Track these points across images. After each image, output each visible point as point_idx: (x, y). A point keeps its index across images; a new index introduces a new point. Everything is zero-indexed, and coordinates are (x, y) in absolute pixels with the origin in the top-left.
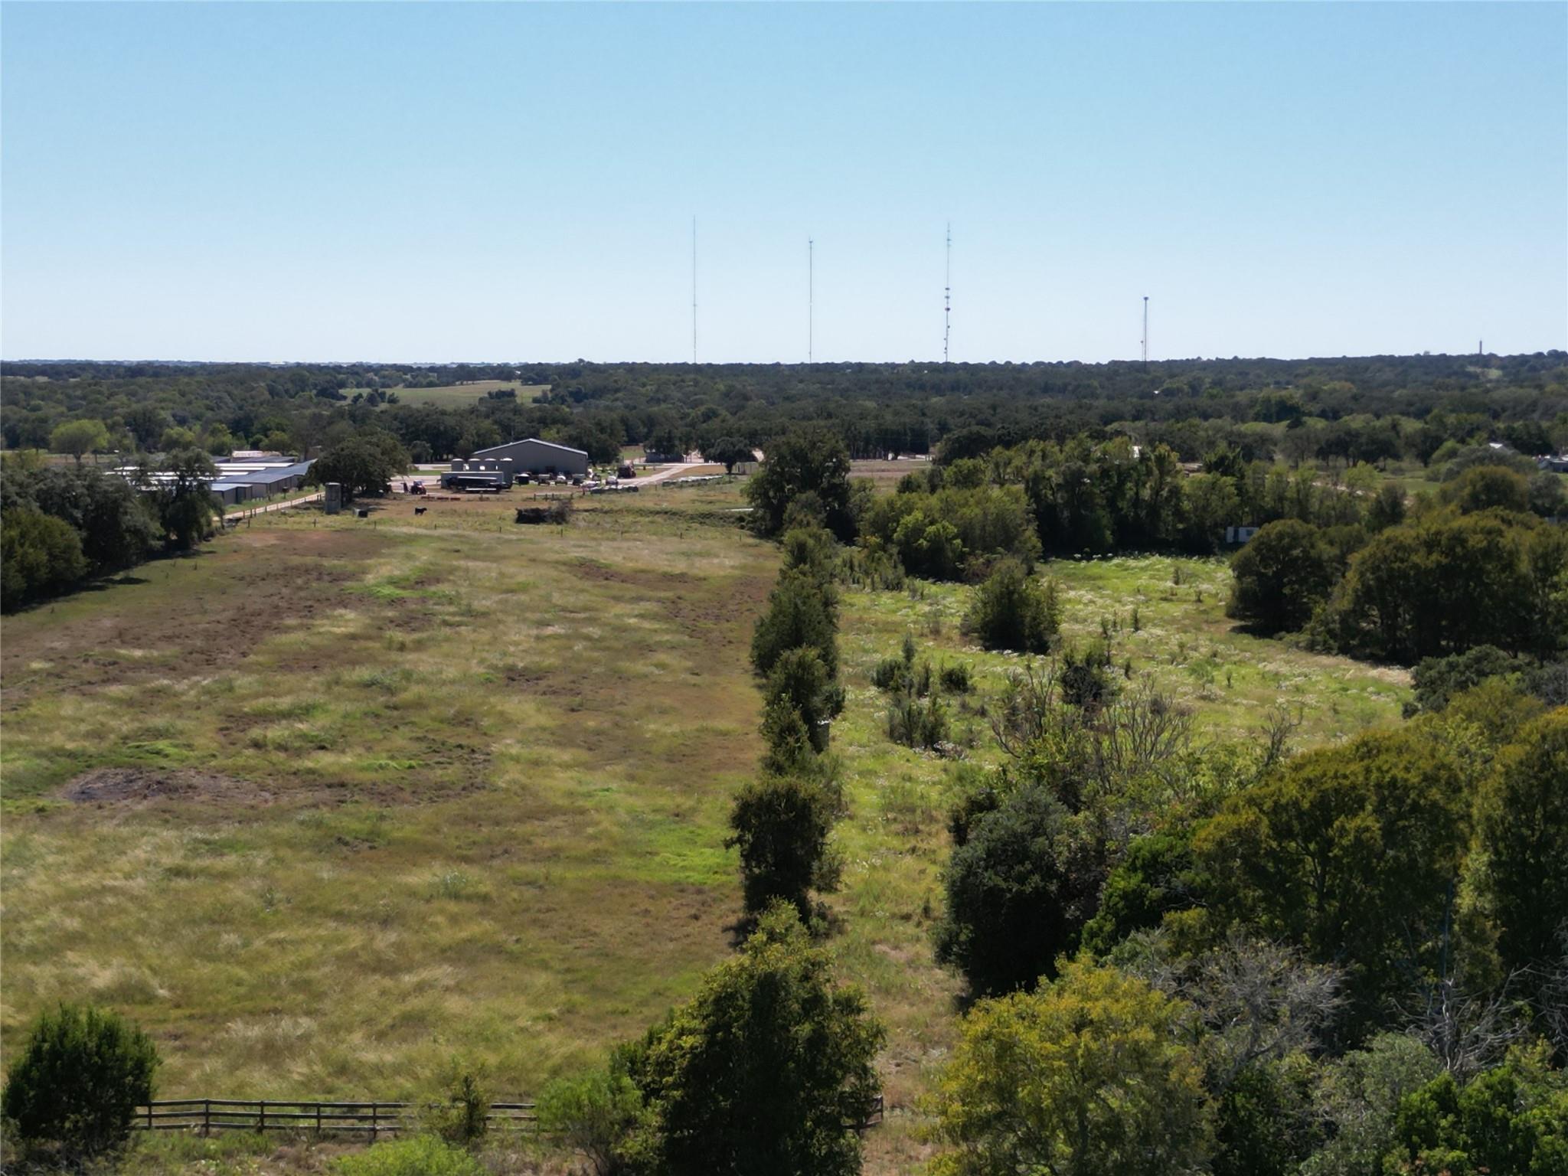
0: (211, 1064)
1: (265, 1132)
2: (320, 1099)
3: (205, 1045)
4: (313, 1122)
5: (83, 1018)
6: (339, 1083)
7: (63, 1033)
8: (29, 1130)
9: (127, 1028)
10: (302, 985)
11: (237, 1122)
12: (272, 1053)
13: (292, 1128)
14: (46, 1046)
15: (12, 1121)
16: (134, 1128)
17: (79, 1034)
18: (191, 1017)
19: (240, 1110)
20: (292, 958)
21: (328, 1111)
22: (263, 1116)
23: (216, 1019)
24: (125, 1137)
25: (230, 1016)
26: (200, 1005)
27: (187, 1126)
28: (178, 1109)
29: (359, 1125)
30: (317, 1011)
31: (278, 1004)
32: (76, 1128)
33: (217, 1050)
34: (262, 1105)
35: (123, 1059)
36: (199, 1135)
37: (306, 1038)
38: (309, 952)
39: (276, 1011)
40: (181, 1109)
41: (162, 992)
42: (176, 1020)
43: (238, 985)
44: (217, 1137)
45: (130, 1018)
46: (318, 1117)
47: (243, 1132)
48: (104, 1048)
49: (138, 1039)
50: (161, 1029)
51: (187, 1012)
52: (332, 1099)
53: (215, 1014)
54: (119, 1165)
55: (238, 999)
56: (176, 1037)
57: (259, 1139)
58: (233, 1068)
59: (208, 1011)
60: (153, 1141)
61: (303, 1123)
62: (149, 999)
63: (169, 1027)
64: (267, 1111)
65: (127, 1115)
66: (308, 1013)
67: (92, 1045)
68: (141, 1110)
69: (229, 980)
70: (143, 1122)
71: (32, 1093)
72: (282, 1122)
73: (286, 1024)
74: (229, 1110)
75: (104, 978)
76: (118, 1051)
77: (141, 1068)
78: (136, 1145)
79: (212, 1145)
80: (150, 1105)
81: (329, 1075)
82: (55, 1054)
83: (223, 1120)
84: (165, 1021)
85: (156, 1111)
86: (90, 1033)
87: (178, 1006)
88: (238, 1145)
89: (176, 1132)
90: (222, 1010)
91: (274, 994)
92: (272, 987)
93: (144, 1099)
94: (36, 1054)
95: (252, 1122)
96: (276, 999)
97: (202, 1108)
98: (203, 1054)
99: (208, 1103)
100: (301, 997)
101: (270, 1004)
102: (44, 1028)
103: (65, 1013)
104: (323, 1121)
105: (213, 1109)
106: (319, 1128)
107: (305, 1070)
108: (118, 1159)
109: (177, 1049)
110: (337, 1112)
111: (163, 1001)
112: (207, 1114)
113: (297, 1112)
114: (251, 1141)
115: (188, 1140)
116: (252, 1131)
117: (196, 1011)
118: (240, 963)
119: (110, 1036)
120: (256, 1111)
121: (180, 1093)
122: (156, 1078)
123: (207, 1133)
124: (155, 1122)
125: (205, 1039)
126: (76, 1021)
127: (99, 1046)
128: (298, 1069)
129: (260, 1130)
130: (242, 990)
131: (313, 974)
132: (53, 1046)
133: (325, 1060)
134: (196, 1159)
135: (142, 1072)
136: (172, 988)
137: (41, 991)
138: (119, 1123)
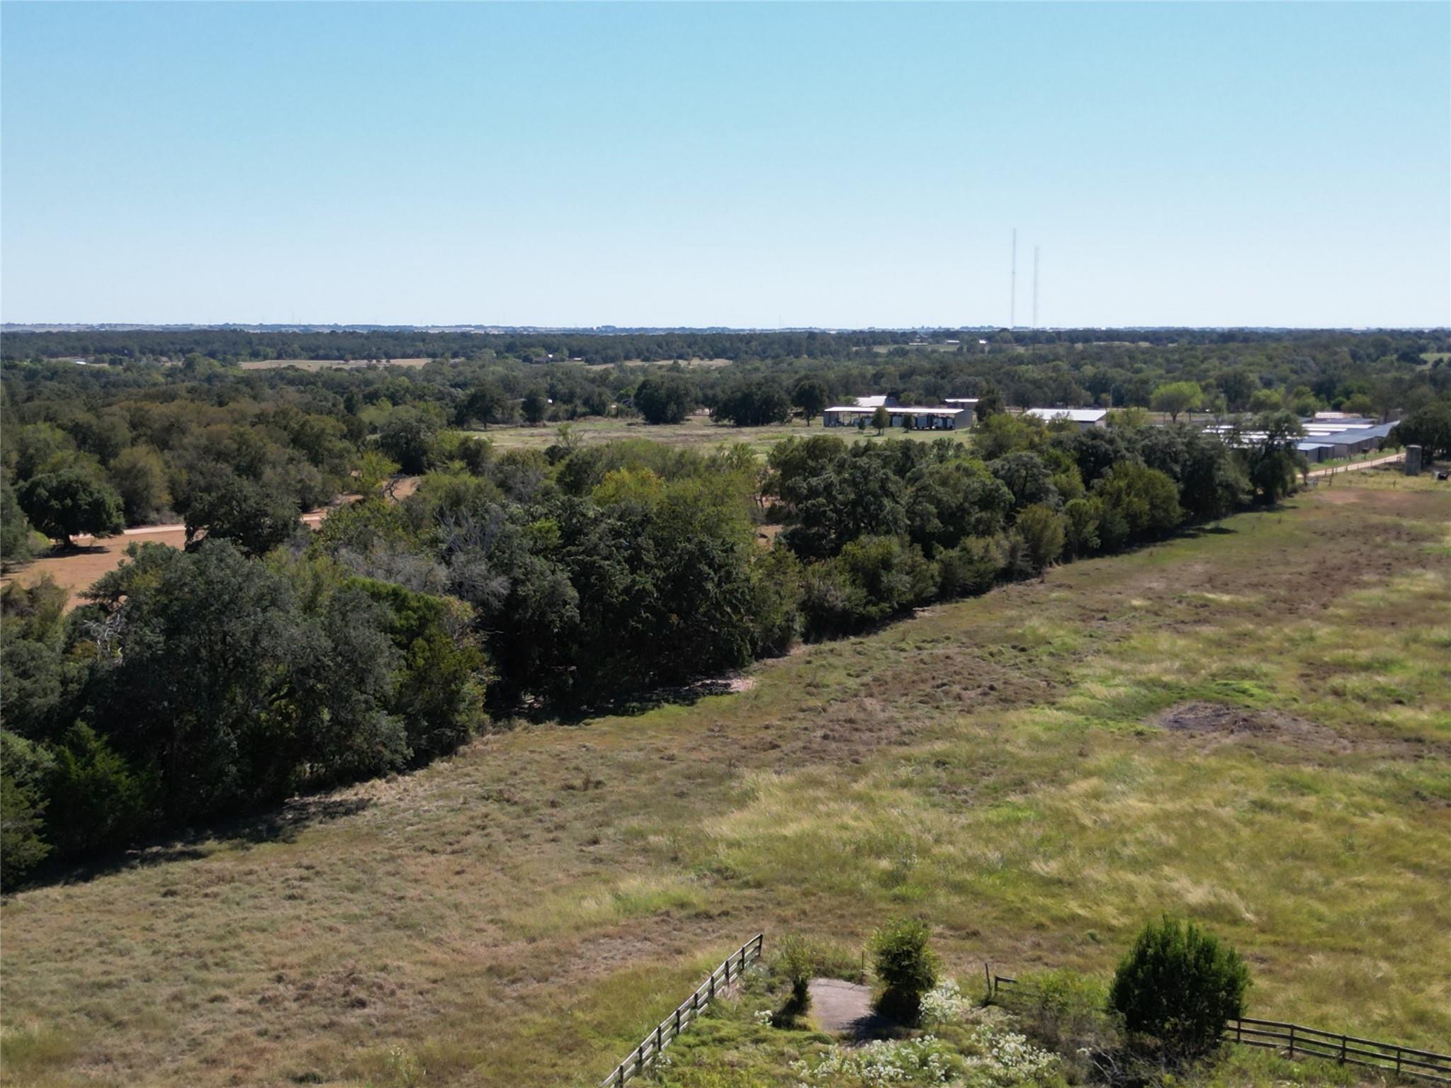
0: (1294, 992)
1: (1346, 1065)
2: (1400, 1043)
3: (1288, 973)
4: (1393, 1065)
5: (1184, 928)
6: (1418, 1031)
7: (1165, 943)
8: (1134, 1024)
9: (1223, 947)
10: (1383, 931)
11: (1320, 1050)
12: (1353, 990)
13: (1373, 1066)
14: (1150, 951)
15: (1120, 1014)
16: (1225, 1039)
17: (1180, 946)
18: (1275, 944)
19: (1322, 1040)
20: (1373, 902)
21: (1407, 1056)
22: (1344, 1050)
23: (1300, 950)
24: (1216, 1046)
25: (1311, 949)
26: (1284, 933)
27: (1274, 1046)
28: (1264, 1029)
29: (1438, 1075)
30: (1394, 957)
31: (1358, 945)
32: (1175, 1029)
33: (1299, 978)
34: (1344, 1039)
35: (1217, 974)
36: (1283, 1056)
37: (1385, 981)
38: (1389, 897)
39: (1356, 951)
40: (1268, 1029)
41: (1249, 916)
42: (1262, 944)
43: (1320, 920)
44: (1300, 1061)
45: (1224, 937)
46: (1399, 1061)
47: (1325, 1061)
48: (1202, 961)
49: (1232, 958)
50: (1249, 951)
51: (1273, 938)
52: (1410, 1045)
53: (1298, 945)
54: (1213, 1071)
55: (1319, 934)
56: (1262, 960)
57: (1340, 1071)
58: (1319, 1001)
59: (1291, 940)
60: (1241, 1055)
61: (1384, 1064)
62: (1236, 921)
63: (1256, 950)
64: (1349, 1045)
65: (1220, 1027)
66: (1387, 958)
67: (1191, 957)
68: (1232, 1024)
69: (1312, 914)
70: (1233, 1036)
71: (1136, 992)
72: (1363, 1059)
73: (1365, 964)
74: (1312, 1038)
75: (1197, 895)
76: (1214, 966)
77: (1233, 985)
78: (1227, 1056)
79: (1296, 1069)
80: (1240, 1020)
81: (1410, 1020)
82: (1159, 960)
83: (1305, 1046)
84: (1252, 943)
85: (1245, 1027)
86: (1189, 946)
87: (1263, 931)
88: (1319, 1072)
89: (1263, 1049)
90: (1305, 942)
91: (1354, 935)
92: (1352, 927)
93: (1235, 1013)
94: (1141, 957)
95: (1333, 1053)
96: (1358, 939)
97: (1287, 1032)
98: (1287, 981)
99: (1293, 1028)
100: (1380, 941)
101: (1350, 943)
102: (1149, 935)
103: (1167, 925)
104: (1403, 1065)
105: (1297, 1034)
106: (1398, 1071)
107: (1385, 1012)
108: (1212, 1065)
109: (1262, 972)
110: (1416, 1059)
111: (1249, 924)
112: (1292, 1038)
113: (1378, 1052)
114: (1333, 1071)
115: (1273, 1058)
116: (1333, 1062)
117: (1281, 938)
118: (1323, 900)
119: (1207, 951)
120: (1339, 1043)
121: (1267, 1014)
122: (1246, 998)
123: (1291, 1056)
124: (1243, 1037)
125: (1289, 966)
126: (1177, 933)
127: (1197, 959)
128: (1378, 1012)
129: (1342, 1062)
130: (1323, 926)
131: (1391, 921)
132: (1156, 953)
133: (1405, 1005)
134: (1280, 1078)
135: (1234, 989)
136: (1257, 913)
137: (1142, 901)
138: (1212, 1032)
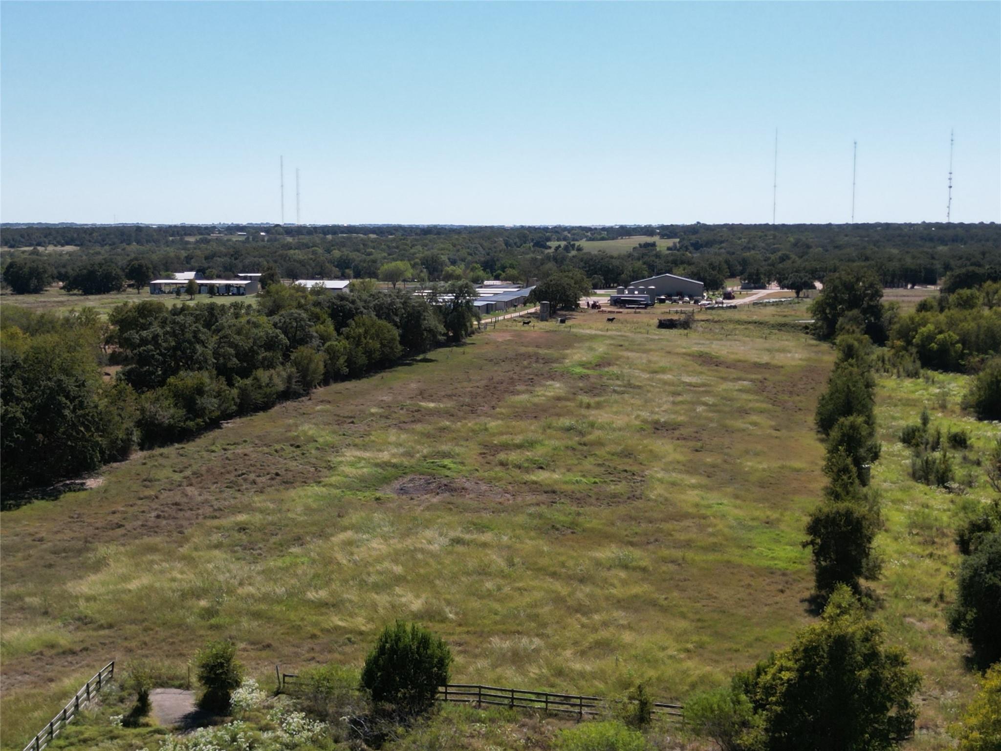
0: (481, 663)
1: (514, 708)
2: (547, 690)
3: (478, 651)
4: (543, 705)
5: (409, 628)
6: (558, 681)
7: (398, 639)
8: (377, 696)
9: (434, 638)
10: (534, 617)
11: (497, 700)
12: (517, 659)
13: (531, 708)
14: (388, 645)
15: (368, 690)
16: (437, 700)
17: (407, 640)
18: (468, 632)
19: (499, 694)
20: (528, 599)
21: (551, 699)
22: (513, 699)
23: (483, 635)
24: (432, 705)
25: (491, 633)
26: (473, 625)
27: (468, 701)
28: (462, 690)
29: (571, 709)
30: (543, 634)
31: (519, 628)
32: (405, 698)
33: (484, 655)
34: (513, 691)
35: (431, 657)
36: (475, 707)
37: (537, 651)
38: (538, 595)
39: (519, 633)
40: (466, 690)
41: (451, 616)
42: (460, 634)
43: (496, 614)
44: (485, 709)
45: (435, 631)
46: (547, 702)
47: (501, 707)
48: (421, 649)
49: (440, 645)
50: (451, 639)
51: (465, 629)
52: (554, 691)
53: (482, 632)
54: (430, 723)
55: (496, 623)
56: (460, 645)
57: (511, 713)
58: (494, 666)
59: (478, 629)
60: (448, 709)
61: (537, 705)
62: (444, 620)
63: (456, 638)
64: (516, 695)
65: (434, 692)
66: (537, 635)
67: (414, 647)
68: (441, 689)
69: (490, 611)
70: (443, 697)
71: (379, 674)
72: (524, 703)
73: (525, 641)
74: (493, 693)
75: (417, 605)
76: (429, 652)
77: (442, 663)
78: (439, 711)
79: (483, 714)
80: (446, 686)
81: (552, 675)
82: (393, 650)
83: (489, 699)
84: (453, 634)
85: (450, 690)
86: (413, 639)
87: (460, 625)
88: (498, 715)
89: (462, 703)
90: (486, 630)
91: (517, 622)
92: (516, 617)
93: (443, 682)
94: (382, 650)
95: (506, 701)
96: (518, 625)
97: (477, 691)
98: (476, 656)
99: (480, 687)
100: (533, 625)
101: (514, 628)
102: (387, 635)
103: (399, 626)
104: (549, 705)
105: (483, 691)
106: (546, 709)
107: (537, 671)
108: (429, 718)
109: (460, 652)
110: (557, 700)
111: (451, 621)
112: (480, 695)
113: (533, 697)
114: (506, 713)
115: (468, 709)
116: (506, 707)
117: (471, 629)
118: (498, 600)
119: (425, 642)
120: (509, 695)
121: (463, 680)
122: (451, 670)
123: (480, 706)
124: (449, 697)
125: (477, 647)
126: (405, 631)
127: (418, 648)
128: (534, 671)
129: (511, 706)
130: (498, 618)
131: (540, 611)
132: (392, 646)
133: (548, 664)
134: (473, 722)
135: (442, 665)
136: (457, 614)
137: (381, 611)
138: (429, 696)
